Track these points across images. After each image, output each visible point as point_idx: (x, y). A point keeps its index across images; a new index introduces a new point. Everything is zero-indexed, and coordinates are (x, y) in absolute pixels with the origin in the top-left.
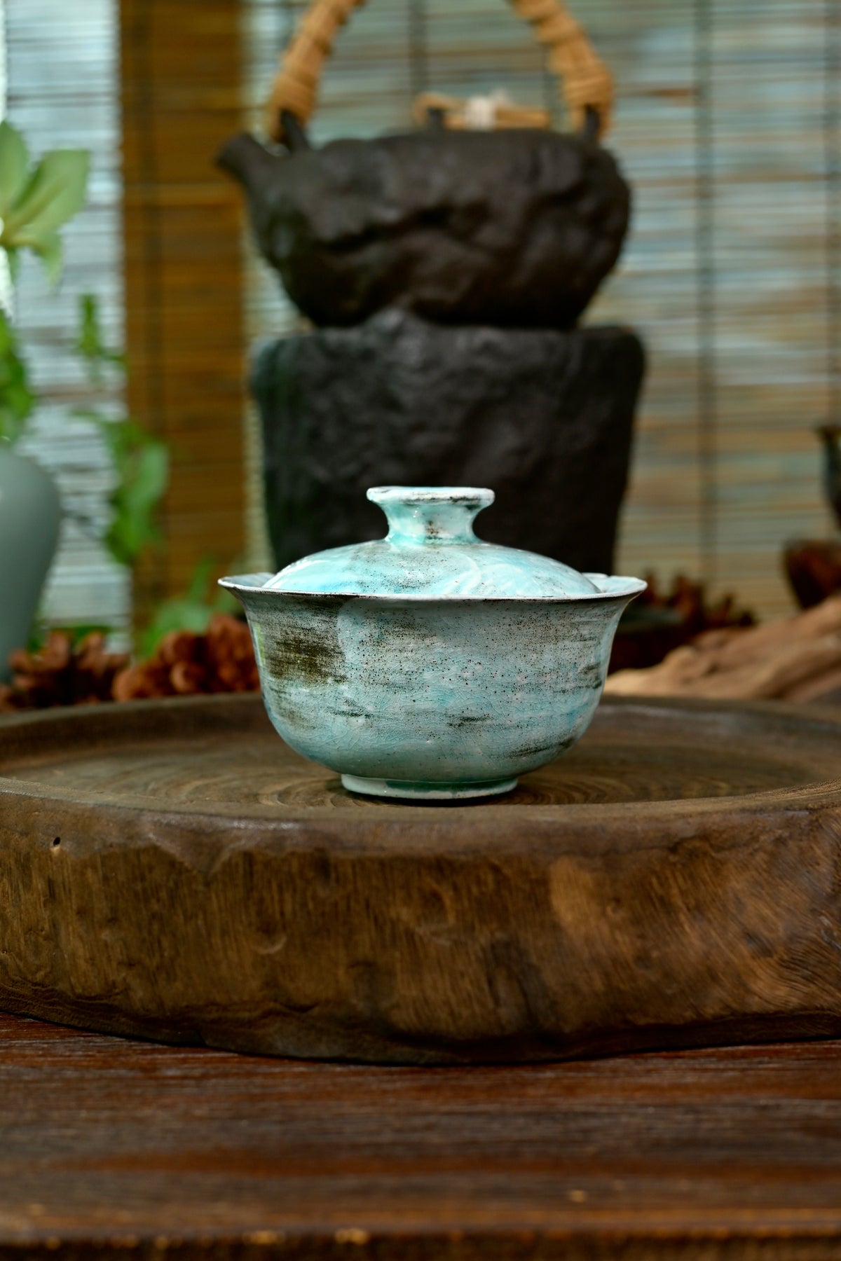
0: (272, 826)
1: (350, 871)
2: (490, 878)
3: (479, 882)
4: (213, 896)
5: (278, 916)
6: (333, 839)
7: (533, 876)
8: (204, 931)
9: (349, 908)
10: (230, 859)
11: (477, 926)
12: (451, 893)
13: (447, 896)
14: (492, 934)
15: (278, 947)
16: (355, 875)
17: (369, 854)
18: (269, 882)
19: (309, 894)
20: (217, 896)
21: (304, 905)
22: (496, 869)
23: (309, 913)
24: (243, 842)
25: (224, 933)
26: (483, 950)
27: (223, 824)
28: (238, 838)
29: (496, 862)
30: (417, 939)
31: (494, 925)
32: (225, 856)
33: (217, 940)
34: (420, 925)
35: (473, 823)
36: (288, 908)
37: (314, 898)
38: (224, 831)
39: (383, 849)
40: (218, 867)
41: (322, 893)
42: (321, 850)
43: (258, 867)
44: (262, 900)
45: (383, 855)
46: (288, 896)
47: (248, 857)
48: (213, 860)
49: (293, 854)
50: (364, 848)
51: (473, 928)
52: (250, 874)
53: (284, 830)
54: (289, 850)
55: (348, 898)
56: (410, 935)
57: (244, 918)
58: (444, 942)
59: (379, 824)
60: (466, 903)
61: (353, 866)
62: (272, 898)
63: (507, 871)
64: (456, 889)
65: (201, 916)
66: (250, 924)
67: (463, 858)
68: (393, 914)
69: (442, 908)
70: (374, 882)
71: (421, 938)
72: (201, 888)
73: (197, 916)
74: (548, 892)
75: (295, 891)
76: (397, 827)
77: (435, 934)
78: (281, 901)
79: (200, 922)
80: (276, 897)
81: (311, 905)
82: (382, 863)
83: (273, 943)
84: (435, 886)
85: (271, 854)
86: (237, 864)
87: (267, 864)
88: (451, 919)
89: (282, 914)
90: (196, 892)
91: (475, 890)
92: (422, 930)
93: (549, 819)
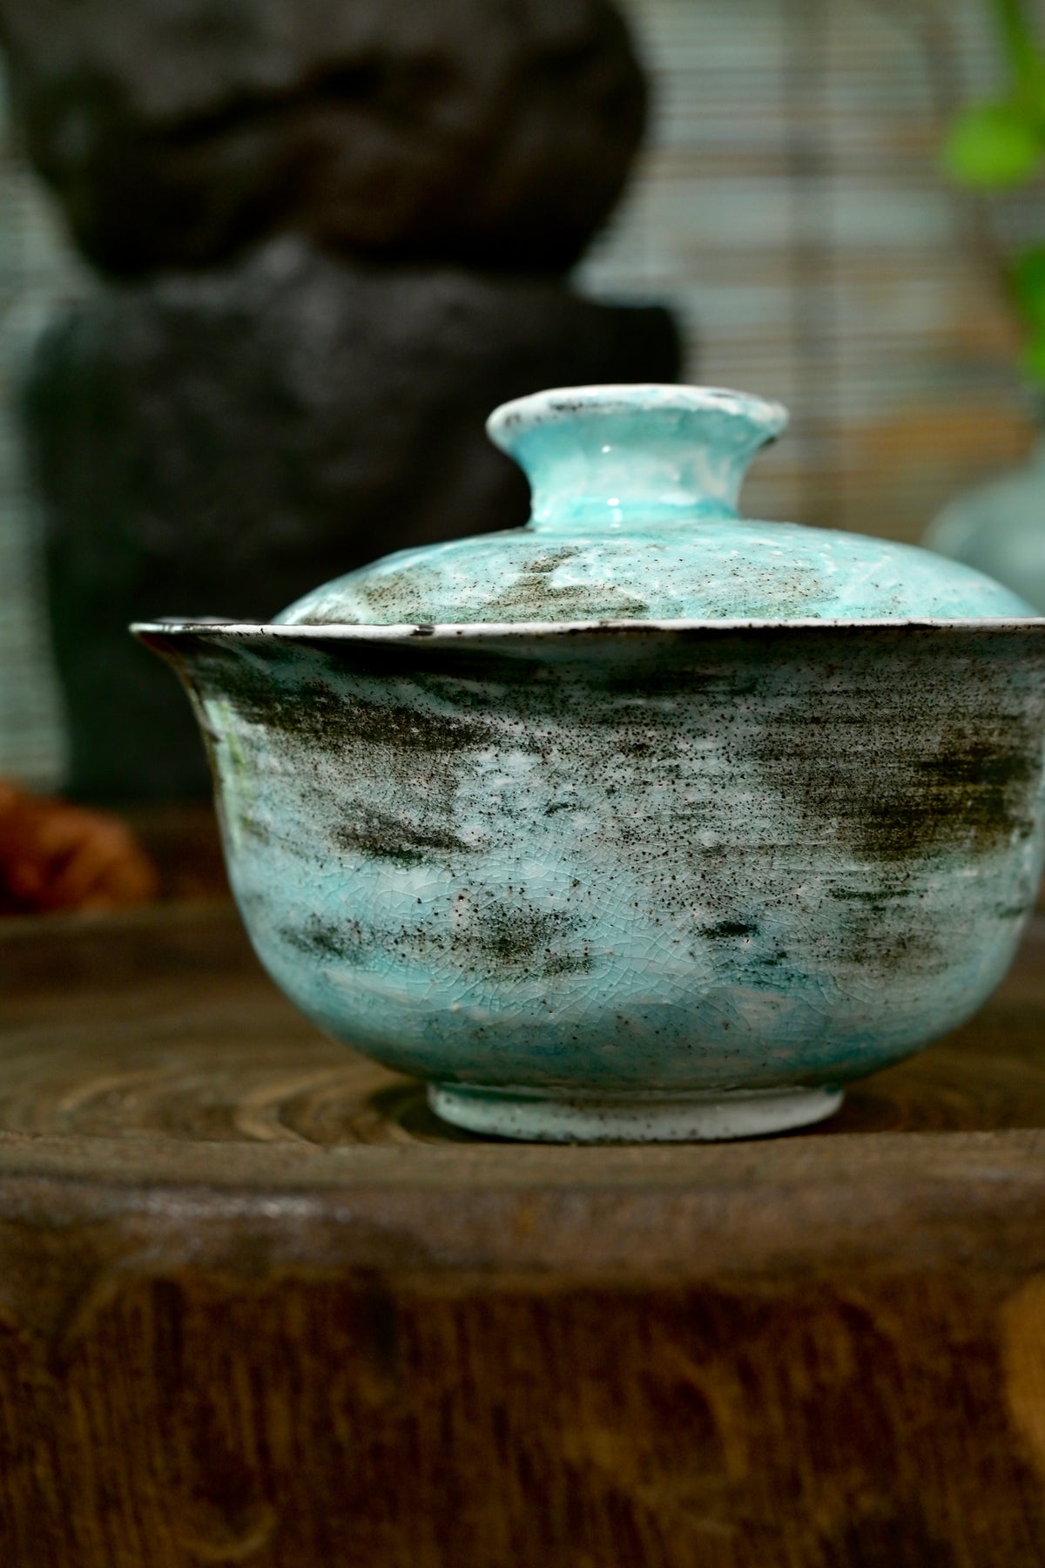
0: (234, 1206)
1: (448, 1331)
2: (840, 1346)
3: (812, 1357)
4: (77, 1407)
5: (251, 1460)
6: (401, 1242)
7: (959, 1336)
8: (52, 1498)
9: (447, 1434)
10: (119, 1299)
11: (808, 1481)
12: (734, 1389)
13: (723, 1396)
14: (850, 1499)
15: (256, 1541)
16: (463, 1339)
17: (504, 1282)
18: (226, 1362)
19: (337, 1395)
20: (87, 1403)
21: (323, 1426)
22: (857, 1320)
23: (338, 1450)
24: (153, 1253)
25: (107, 1503)
26: (826, 1545)
27: (94, 1201)
28: (140, 1242)
29: (856, 1297)
30: (640, 1518)
31: (856, 1476)
32: (105, 1292)
33: (86, 1520)
34: (647, 1480)
35: (788, 1189)
36: (280, 1433)
37: (350, 1407)
38: (101, 1222)
39: (540, 1268)
40: (85, 1321)
41: (373, 1392)
42: (367, 1273)
43: (196, 1322)
44: (206, 1413)
45: (541, 1285)
46: (277, 1403)
47: (167, 1293)
48: (72, 1302)
49: (291, 1284)
50: (488, 1267)
51: (795, 1487)
52: (171, 1343)
53: (265, 1219)
54: (279, 1272)
55: (446, 1405)
56: (620, 1508)
57: (159, 1462)
58: (715, 1526)
59: (528, 1195)
60: (776, 1416)
61: (460, 1319)
62: (235, 1408)
63: (888, 1323)
64: (748, 1376)
65: (43, 1453)
66: (177, 1480)
67: (766, 1290)
68: (571, 1447)
69: (707, 1430)
70: (518, 1359)
71: (652, 1519)
72: (42, 1377)
73: (32, 1454)
74: (999, 1378)
75: (297, 1388)
76: (578, 1207)
77: (693, 1504)
78: (260, 1417)
79: (42, 1471)
80: (246, 1403)
81: (342, 1428)
82: (539, 1308)
83: (239, 1530)
84: (689, 1370)
85: (229, 1284)
86: (137, 1315)
87: (219, 1312)
88: (736, 1462)
89: (263, 1450)
90: (28, 1387)
91: (800, 1380)
92: (650, 1496)
93: (995, 1174)
